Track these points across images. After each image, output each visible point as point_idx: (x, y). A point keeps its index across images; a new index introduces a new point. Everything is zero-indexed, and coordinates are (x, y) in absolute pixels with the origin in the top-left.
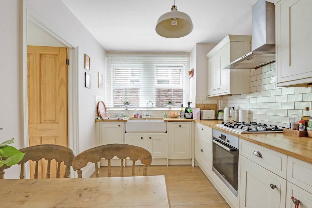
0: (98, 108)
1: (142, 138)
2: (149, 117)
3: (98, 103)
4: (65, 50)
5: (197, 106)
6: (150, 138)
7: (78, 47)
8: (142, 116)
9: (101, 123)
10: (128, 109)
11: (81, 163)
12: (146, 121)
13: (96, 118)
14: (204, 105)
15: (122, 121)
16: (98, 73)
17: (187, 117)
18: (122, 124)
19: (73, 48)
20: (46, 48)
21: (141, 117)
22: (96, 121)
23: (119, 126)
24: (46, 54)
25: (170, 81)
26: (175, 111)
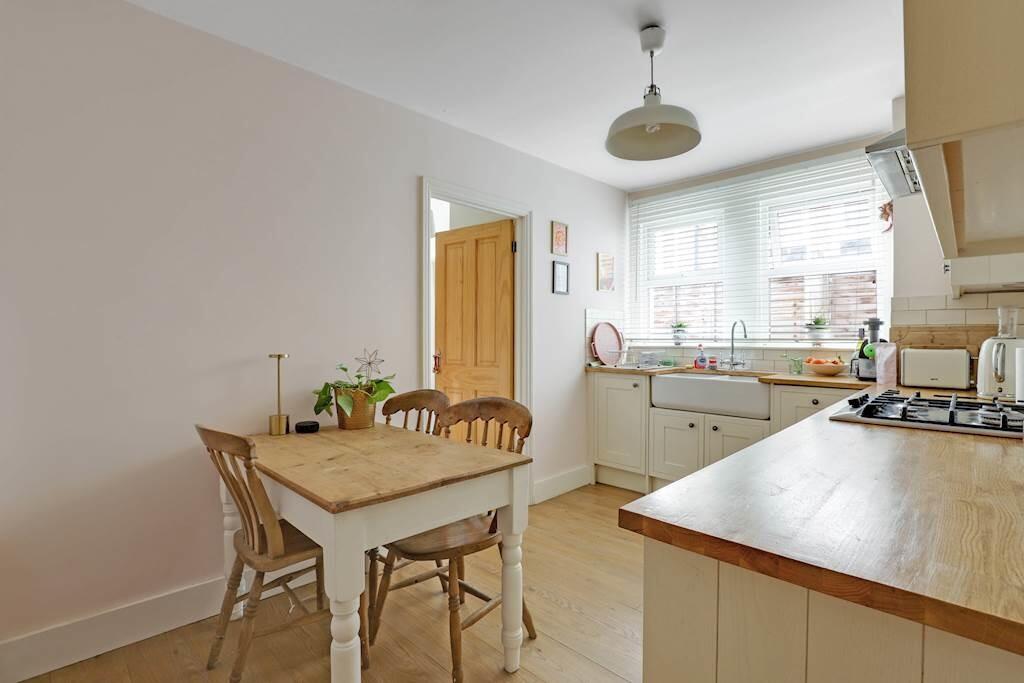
0: (592, 339)
1: (692, 426)
2: (739, 368)
3: (593, 325)
4: (509, 225)
5: (898, 335)
6: (715, 429)
7: (531, 213)
8: (718, 364)
9: (597, 375)
10: (683, 345)
11: (451, 418)
12: (726, 378)
13: (588, 361)
14: (931, 330)
15: (642, 373)
16: (598, 255)
17: (861, 375)
18: (643, 381)
19: (522, 218)
20: (482, 227)
21: (713, 368)
22: (586, 371)
23: (635, 386)
24: (483, 239)
25: (808, 249)
26: (836, 352)
